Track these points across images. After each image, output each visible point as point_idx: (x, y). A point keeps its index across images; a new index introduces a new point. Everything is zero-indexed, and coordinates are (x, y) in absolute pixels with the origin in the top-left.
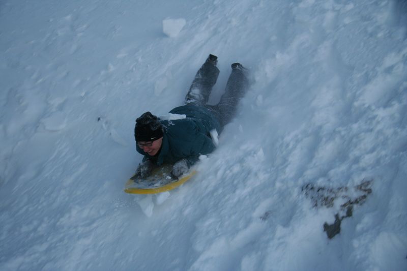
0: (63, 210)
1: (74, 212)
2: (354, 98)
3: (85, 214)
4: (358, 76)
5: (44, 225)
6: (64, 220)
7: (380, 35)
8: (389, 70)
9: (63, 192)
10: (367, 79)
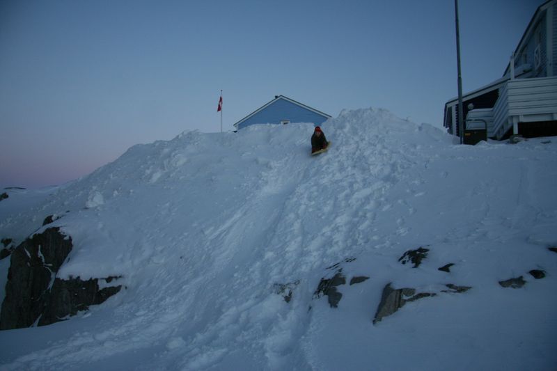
0: (162, 299)
1: (167, 300)
2: (306, 247)
3: (173, 300)
4: (310, 236)
5: (153, 306)
6: (162, 303)
7: (323, 217)
8: (323, 235)
9: (162, 292)
10: (313, 239)
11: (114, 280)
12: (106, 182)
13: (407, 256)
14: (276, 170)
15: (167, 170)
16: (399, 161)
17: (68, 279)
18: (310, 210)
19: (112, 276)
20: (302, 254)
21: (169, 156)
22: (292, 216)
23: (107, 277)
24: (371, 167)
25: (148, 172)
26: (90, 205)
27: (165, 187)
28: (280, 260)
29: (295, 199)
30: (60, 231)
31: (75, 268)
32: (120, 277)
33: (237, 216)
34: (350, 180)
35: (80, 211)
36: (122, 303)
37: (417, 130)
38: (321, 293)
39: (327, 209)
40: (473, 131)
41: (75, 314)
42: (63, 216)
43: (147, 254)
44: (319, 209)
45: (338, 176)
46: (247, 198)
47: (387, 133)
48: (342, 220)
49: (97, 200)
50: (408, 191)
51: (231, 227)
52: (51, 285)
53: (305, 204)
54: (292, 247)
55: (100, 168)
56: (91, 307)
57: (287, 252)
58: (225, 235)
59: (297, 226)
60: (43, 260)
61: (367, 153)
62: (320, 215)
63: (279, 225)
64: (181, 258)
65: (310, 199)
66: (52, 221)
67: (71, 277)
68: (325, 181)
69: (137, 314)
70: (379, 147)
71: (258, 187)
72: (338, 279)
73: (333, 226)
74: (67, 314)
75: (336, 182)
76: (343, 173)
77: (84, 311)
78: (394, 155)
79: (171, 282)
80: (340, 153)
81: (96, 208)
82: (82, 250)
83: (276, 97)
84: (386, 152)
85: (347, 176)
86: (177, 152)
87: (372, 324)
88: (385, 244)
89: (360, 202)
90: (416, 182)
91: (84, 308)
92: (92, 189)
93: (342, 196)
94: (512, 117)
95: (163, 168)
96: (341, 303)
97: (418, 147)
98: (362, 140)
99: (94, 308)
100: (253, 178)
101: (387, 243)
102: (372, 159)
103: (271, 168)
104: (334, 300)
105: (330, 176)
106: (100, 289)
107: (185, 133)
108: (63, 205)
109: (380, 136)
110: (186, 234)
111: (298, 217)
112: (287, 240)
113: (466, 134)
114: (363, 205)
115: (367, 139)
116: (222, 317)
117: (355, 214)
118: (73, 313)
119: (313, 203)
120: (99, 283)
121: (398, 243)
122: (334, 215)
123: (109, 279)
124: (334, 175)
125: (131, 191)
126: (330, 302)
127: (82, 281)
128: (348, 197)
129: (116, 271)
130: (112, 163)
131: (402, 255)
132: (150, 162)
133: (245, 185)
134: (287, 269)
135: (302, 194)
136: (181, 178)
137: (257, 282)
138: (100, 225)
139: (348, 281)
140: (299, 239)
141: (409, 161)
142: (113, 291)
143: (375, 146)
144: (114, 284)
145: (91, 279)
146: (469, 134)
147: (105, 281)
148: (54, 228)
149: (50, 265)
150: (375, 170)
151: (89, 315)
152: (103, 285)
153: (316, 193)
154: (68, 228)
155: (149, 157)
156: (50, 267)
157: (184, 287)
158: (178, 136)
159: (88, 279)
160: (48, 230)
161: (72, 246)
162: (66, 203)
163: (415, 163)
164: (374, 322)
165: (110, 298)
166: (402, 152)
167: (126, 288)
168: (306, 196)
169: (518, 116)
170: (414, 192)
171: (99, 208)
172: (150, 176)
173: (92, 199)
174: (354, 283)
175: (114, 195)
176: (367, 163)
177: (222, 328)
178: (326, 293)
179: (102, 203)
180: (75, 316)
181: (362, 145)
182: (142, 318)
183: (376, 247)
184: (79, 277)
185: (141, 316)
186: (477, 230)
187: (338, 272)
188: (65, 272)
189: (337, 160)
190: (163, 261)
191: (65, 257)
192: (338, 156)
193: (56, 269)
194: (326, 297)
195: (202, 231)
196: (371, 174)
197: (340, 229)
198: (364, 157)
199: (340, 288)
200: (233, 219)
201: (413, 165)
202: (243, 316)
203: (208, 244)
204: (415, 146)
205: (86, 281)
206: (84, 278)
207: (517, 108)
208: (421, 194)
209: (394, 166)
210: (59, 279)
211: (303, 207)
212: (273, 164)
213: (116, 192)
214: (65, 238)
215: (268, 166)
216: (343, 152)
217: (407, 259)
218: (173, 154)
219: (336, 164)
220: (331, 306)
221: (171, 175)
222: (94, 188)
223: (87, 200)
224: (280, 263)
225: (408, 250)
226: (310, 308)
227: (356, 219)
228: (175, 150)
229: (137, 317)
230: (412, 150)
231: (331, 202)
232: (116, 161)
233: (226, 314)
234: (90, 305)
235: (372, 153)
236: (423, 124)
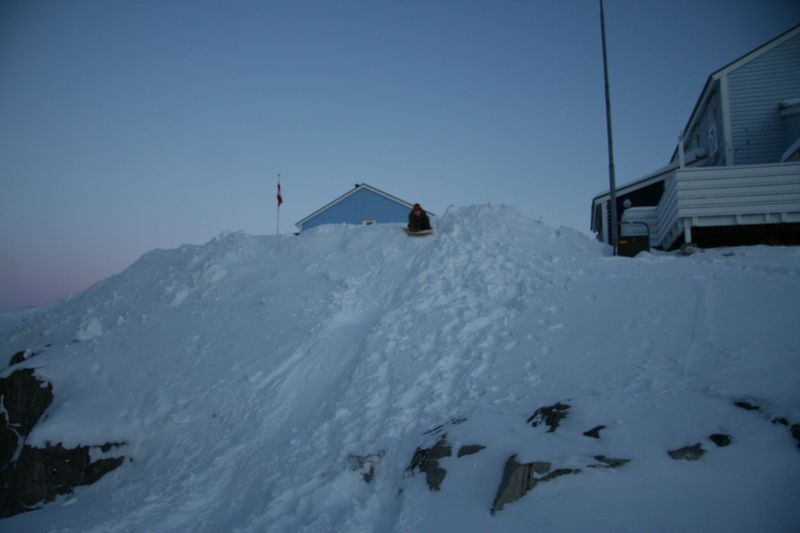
0: (185, 477)
1: (192, 478)
2: (396, 401)
3: (201, 478)
4: (401, 386)
6: (184, 483)
7: (421, 359)
8: (420, 384)
10: (406, 389)
11: (113, 448)
12: (107, 303)
13: (539, 416)
14: (354, 290)
15: (197, 288)
16: (528, 279)
17: (44, 446)
18: (402, 348)
19: (111, 441)
20: (390, 411)
21: (200, 267)
22: (376, 356)
23: (103, 443)
24: (489, 287)
25: (169, 289)
26: (82, 336)
27: (193, 313)
28: (357, 421)
29: (381, 333)
30: (35, 374)
31: (55, 431)
32: (123, 444)
33: (296, 356)
34: (459, 306)
35: (67, 346)
36: (124, 483)
37: (554, 235)
38: (417, 469)
39: (426, 347)
40: (632, 237)
41: (53, 500)
42: (40, 352)
43: (163, 409)
44: (415, 347)
45: (442, 300)
46: (312, 330)
47: (512, 238)
48: (446, 363)
49: (92, 330)
50: (541, 322)
51: (287, 372)
52: (16, 455)
53: (394, 340)
54: (376, 401)
55: (99, 282)
56: (78, 490)
57: (367, 409)
58: (280, 383)
59: (382, 371)
60: (7, 418)
61: (483, 268)
62: (415, 355)
63: (357, 370)
64: (214, 416)
65: (401, 332)
66: (24, 359)
67: (48, 444)
68: (424, 306)
69: (146, 500)
70: (500, 258)
71: (328, 315)
72: (441, 449)
73: (434, 371)
74: (40, 500)
75: (440, 308)
76: (450, 295)
77: (66, 496)
78: (522, 271)
79: (198, 451)
80: (446, 267)
81: (90, 341)
82: (67, 404)
83: (357, 186)
84: (509, 265)
85: (455, 300)
86: (212, 261)
87: (488, 515)
88: (509, 398)
89: (472, 338)
90: (552, 309)
91: (66, 490)
92: (85, 312)
93: (447, 328)
94: (683, 219)
95: (191, 284)
96: (445, 484)
97: (556, 260)
98: (477, 248)
99: (81, 491)
100: (321, 301)
101: (512, 397)
102: (491, 276)
103: (346, 287)
104: (435, 478)
105: (432, 298)
106: (93, 461)
107: (225, 235)
108: (41, 335)
109: (502, 244)
110: (222, 381)
111: (384, 357)
112: (368, 391)
113: (622, 242)
114: (477, 340)
115: (483, 247)
116: (272, 504)
117: (466, 355)
118: (50, 498)
119: (406, 338)
120: (91, 452)
121: (527, 397)
122: (435, 356)
123: (106, 447)
124: (436, 299)
125: (144, 317)
126: (429, 482)
127: (65, 450)
128: (456, 330)
129: (116, 435)
130: (118, 276)
131: (532, 414)
132: (172, 275)
133: (309, 310)
134: (368, 435)
135: (390, 326)
136: (217, 299)
137: (324, 452)
138: (96, 367)
139: (455, 450)
140: (386, 390)
141: (541, 278)
142: (112, 464)
143: (495, 257)
144: (114, 454)
145: (78, 447)
146: (625, 242)
147: (99, 450)
148: (26, 370)
149: (18, 425)
150: (494, 292)
151: (73, 501)
152: (96, 455)
153: (410, 325)
154: (46, 370)
155: (171, 268)
156: (17, 428)
157: (217, 459)
158: (214, 240)
159: (74, 447)
160: (17, 373)
161: (52, 396)
162: (46, 333)
163: (551, 282)
164: (492, 511)
165: (107, 475)
166: (533, 266)
167: (131, 460)
168: (396, 327)
169: (690, 218)
170: (549, 323)
171: (95, 341)
172: (172, 297)
173: (85, 328)
174: (464, 454)
175: (119, 322)
176: (483, 282)
177: (272, 522)
178: (423, 469)
179: (99, 333)
180: (51, 504)
181: (477, 255)
182: (154, 505)
183: (496, 402)
184: (60, 444)
185: (150, 503)
186: (637, 378)
187: (440, 439)
188: (41, 436)
189: (441, 276)
190: (186, 421)
191: (41, 414)
192: (442, 271)
193: (26, 430)
194: (424, 475)
195: (246, 378)
196: (489, 298)
197: (444, 376)
198: (479, 273)
199: (444, 463)
200: (290, 360)
201: (548, 285)
202: (303, 504)
203: (254, 395)
204: (550, 258)
205: (71, 450)
206: (69, 445)
207: (688, 207)
208: (558, 326)
209: (521, 286)
210: (30, 446)
211: (391, 344)
212: (348, 281)
213: (121, 318)
214: (43, 386)
215: (342, 285)
216: (451, 266)
217: (540, 420)
218: (207, 264)
219: (440, 283)
220: (431, 488)
221: (203, 295)
222: (90, 311)
223: (78, 329)
224: (358, 425)
225: (540, 406)
226: (400, 491)
227: (467, 362)
228: (209, 259)
229: (145, 504)
230: (547, 263)
231: (432, 337)
232: (124, 273)
233: (278, 499)
234: (76, 485)
235: (491, 267)
236: (561, 227)
